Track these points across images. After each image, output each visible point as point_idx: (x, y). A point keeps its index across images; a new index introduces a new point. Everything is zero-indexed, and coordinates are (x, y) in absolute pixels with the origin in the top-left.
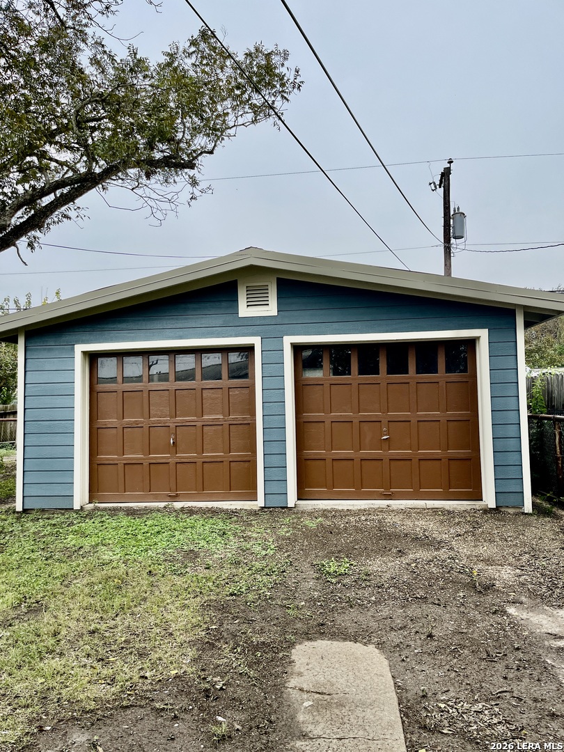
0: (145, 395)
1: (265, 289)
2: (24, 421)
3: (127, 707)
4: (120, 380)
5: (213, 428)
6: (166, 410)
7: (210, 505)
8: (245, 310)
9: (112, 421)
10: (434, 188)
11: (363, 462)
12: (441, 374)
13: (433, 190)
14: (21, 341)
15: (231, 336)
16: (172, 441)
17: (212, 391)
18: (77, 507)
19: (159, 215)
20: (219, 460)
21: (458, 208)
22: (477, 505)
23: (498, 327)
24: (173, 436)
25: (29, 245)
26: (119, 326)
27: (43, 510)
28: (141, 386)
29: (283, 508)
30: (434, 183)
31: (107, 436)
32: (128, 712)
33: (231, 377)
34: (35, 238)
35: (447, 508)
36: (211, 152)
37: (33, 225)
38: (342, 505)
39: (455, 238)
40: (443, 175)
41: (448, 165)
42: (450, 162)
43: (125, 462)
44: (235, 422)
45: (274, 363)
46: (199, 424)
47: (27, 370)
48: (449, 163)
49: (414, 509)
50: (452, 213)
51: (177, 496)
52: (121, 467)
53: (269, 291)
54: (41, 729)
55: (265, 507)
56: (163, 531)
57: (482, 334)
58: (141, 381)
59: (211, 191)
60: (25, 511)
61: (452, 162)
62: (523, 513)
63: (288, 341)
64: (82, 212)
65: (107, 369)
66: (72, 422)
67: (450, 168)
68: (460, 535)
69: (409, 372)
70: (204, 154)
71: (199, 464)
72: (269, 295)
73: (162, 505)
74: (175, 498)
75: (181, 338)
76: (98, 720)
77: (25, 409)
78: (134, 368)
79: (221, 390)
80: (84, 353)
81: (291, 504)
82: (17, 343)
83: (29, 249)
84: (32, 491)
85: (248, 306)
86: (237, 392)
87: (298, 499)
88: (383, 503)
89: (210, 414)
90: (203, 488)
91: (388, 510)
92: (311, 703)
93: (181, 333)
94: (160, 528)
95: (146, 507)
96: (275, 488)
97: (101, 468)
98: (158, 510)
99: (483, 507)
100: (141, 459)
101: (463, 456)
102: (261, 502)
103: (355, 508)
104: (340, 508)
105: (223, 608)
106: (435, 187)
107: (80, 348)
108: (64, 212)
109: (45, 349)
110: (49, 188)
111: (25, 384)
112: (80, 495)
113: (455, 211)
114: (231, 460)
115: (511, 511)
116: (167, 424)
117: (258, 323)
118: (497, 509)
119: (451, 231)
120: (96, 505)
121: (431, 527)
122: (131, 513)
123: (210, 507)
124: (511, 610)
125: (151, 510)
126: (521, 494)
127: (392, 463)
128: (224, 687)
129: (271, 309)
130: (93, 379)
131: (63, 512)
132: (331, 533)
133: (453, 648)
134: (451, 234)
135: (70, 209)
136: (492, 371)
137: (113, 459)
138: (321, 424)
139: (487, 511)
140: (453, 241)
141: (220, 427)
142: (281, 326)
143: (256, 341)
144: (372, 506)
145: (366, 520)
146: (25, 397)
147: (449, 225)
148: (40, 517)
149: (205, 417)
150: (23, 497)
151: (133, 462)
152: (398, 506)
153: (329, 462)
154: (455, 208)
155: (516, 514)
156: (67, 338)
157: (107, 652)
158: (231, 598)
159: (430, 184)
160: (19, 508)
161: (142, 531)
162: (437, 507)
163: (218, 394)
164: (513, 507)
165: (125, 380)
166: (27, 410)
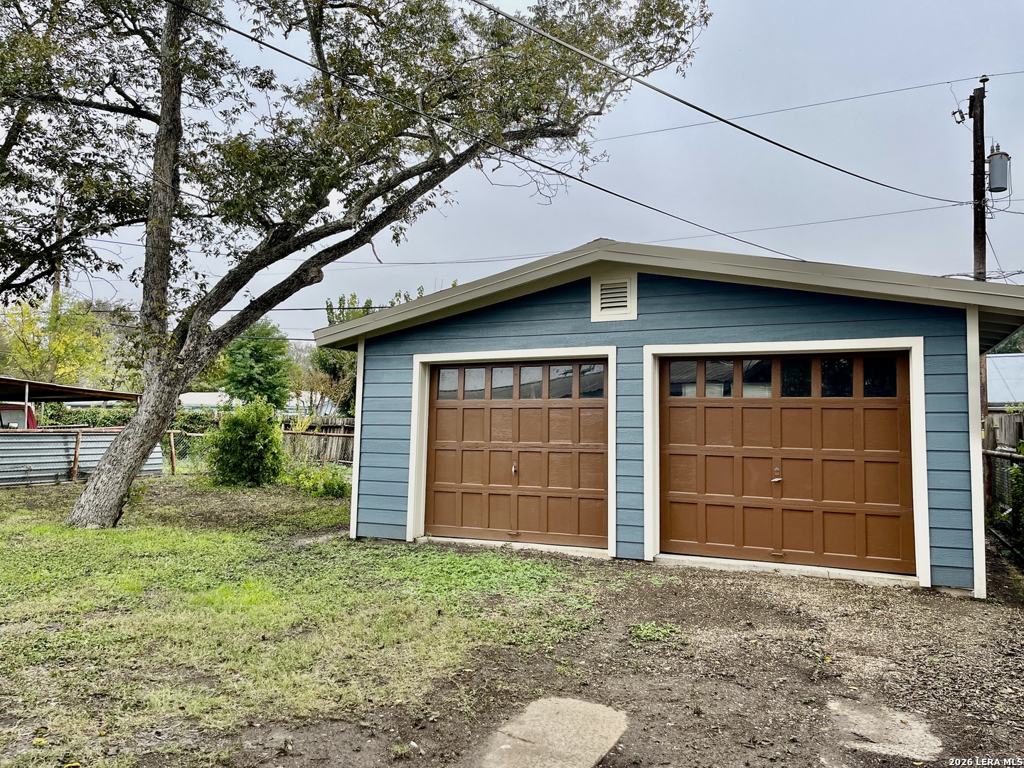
0: (487, 413)
1: (622, 288)
2: (361, 439)
3: (336, 720)
4: (460, 394)
5: (562, 456)
6: (509, 432)
7: (553, 549)
8: (598, 314)
9: (451, 442)
10: (960, 119)
11: (746, 510)
12: (858, 398)
13: (959, 123)
14: (361, 349)
15: (580, 345)
16: (513, 470)
17: (561, 411)
18: (409, 538)
19: (546, 191)
20: (566, 495)
21: (998, 147)
22: (906, 581)
23: (939, 334)
24: (515, 464)
25: (394, 237)
26: (459, 334)
27: (376, 539)
28: (482, 403)
29: (638, 561)
30: (961, 112)
31: (447, 459)
32: (335, 724)
33: (584, 394)
34: (401, 229)
35: (859, 581)
36: (599, 113)
37: (389, 217)
38: (714, 564)
39: (991, 190)
40: (972, 99)
41: (981, 85)
42: (984, 81)
43: (463, 491)
44: (586, 451)
45: (632, 379)
46: (544, 451)
47: (366, 382)
48: (981, 81)
49: (812, 577)
50: (987, 153)
51: (518, 535)
52: (458, 495)
53: (628, 290)
54: (251, 725)
55: (616, 558)
56: (480, 571)
57: (916, 345)
58: (482, 397)
59: (606, 158)
60: (358, 538)
61: (987, 80)
62: (973, 599)
63: (649, 351)
64: (450, 197)
65: (449, 381)
66: (408, 441)
67: (983, 88)
68: (847, 615)
69: (812, 394)
70: (591, 117)
71: (544, 499)
72: (628, 295)
73: (499, 544)
74: (516, 537)
75: (525, 347)
76: (304, 725)
77: (362, 425)
78: (476, 380)
79: (570, 410)
80: (424, 364)
81: (648, 557)
82: (357, 351)
83: (394, 242)
84: (366, 517)
85: (602, 308)
86: (589, 413)
87: (661, 552)
88: (769, 566)
89: (557, 438)
90: (548, 527)
91: (775, 576)
92: (509, 746)
93: (525, 341)
94: (479, 568)
95: (482, 545)
96: (627, 535)
97: (438, 495)
98: (493, 550)
99: (913, 585)
100: (480, 488)
101: (886, 512)
102: (611, 552)
103: (731, 570)
104: (712, 568)
105: (491, 655)
106: (963, 117)
107: (419, 359)
108: (429, 198)
109: (384, 359)
110: (395, 179)
111: (363, 398)
112: (414, 525)
113: (992, 150)
114: (580, 496)
115: (955, 594)
116: (509, 449)
117: (613, 329)
118: (933, 589)
119: (987, 181)
120: (429, 538)
121: (813, 602)
122: (463, 550)
123: (553, 551)
124: (834, 705)
125: (484, 549)
126: (971, 571)
127: (786, 514)
128: (435, 720)
129: (629, 311)
130: (434, 392)
131: (394, 542)
132: (675, 594)
133: (713, 727)
134: (987, 186)
135: (435, 195)
136: (928, 396)
137: (451, 487)
138: (693, 459)
139: (916, 590)
140: (988, 194)
141: (569, 456)
142: (642, 332)
143: (610, 351)
144: (754, 569)
145: (732, 584)
146: (362, 411)
147: (984, 173)
148: (369, 546)
149: (552, 443)
150: (357, 523)
151: (471, 491)
152: (790, 572)
153: (701, 508)
154: (992, 147)
155: (962, 599)
156: (406, 347)
157: (352, 676)
158: (508, 647)
159: (954, 113)
160: (353, 535)
161: (459, 570)
162: (844, 578)
163: (567, 415)
164: (957, 588)
165: (466, 394)
166: (364, 427)
